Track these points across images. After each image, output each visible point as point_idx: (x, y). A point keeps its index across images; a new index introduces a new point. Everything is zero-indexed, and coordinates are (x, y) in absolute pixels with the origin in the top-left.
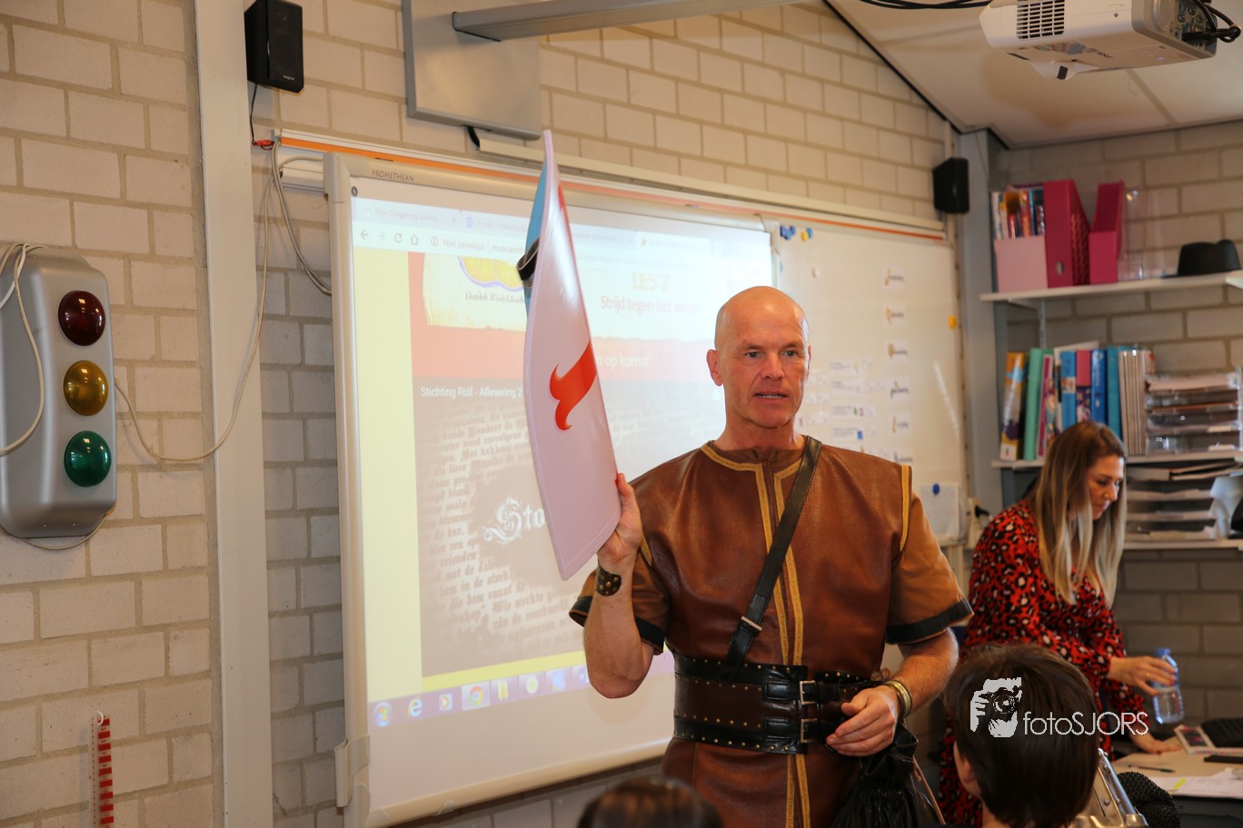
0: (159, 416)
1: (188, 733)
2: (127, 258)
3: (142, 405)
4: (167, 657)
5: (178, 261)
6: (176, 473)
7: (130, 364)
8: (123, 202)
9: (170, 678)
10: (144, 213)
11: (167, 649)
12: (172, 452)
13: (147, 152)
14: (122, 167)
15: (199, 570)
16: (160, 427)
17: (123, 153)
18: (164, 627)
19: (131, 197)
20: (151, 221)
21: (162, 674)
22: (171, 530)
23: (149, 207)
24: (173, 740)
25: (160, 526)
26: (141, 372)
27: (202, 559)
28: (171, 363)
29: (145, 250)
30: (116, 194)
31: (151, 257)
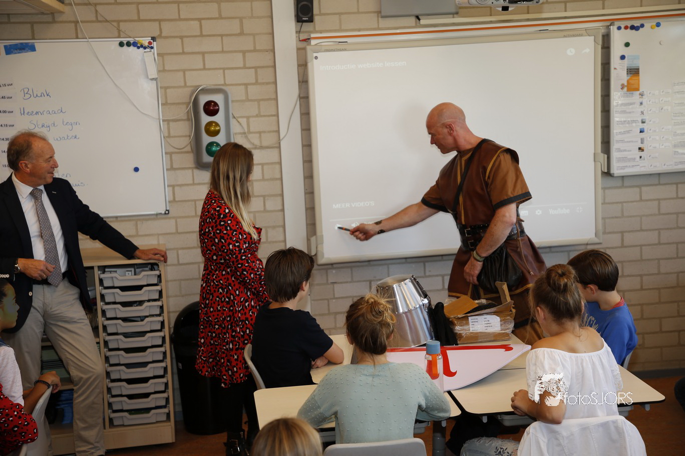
0: (260, 133)
1: (274, 227)
2: (246, 85)
3: (252, 129)
4: (265, 205)
5: (268, 83)
6: (267, 150)
7: (248, 118)
8: (245, 67)
9: (265, 211)
10: (253, 70)
11: (264, 203)
12: (265, 144)
13: (255, 50)
14: (244, 57)
15: (276, 179)
16: (260, 136)
17: (244, 52)
18: (264, 196)
19: (247, 66)
20: (256, 73)
21: (262, 209)
22: (265, 167)
23: (256, 68)
24: (268, 229)
25: (261, 166)
26: (251, 120)
27: (278, 176)
28: (264, 116)
29: (254, 81)
30: (242, 65)
31: (257, 83)
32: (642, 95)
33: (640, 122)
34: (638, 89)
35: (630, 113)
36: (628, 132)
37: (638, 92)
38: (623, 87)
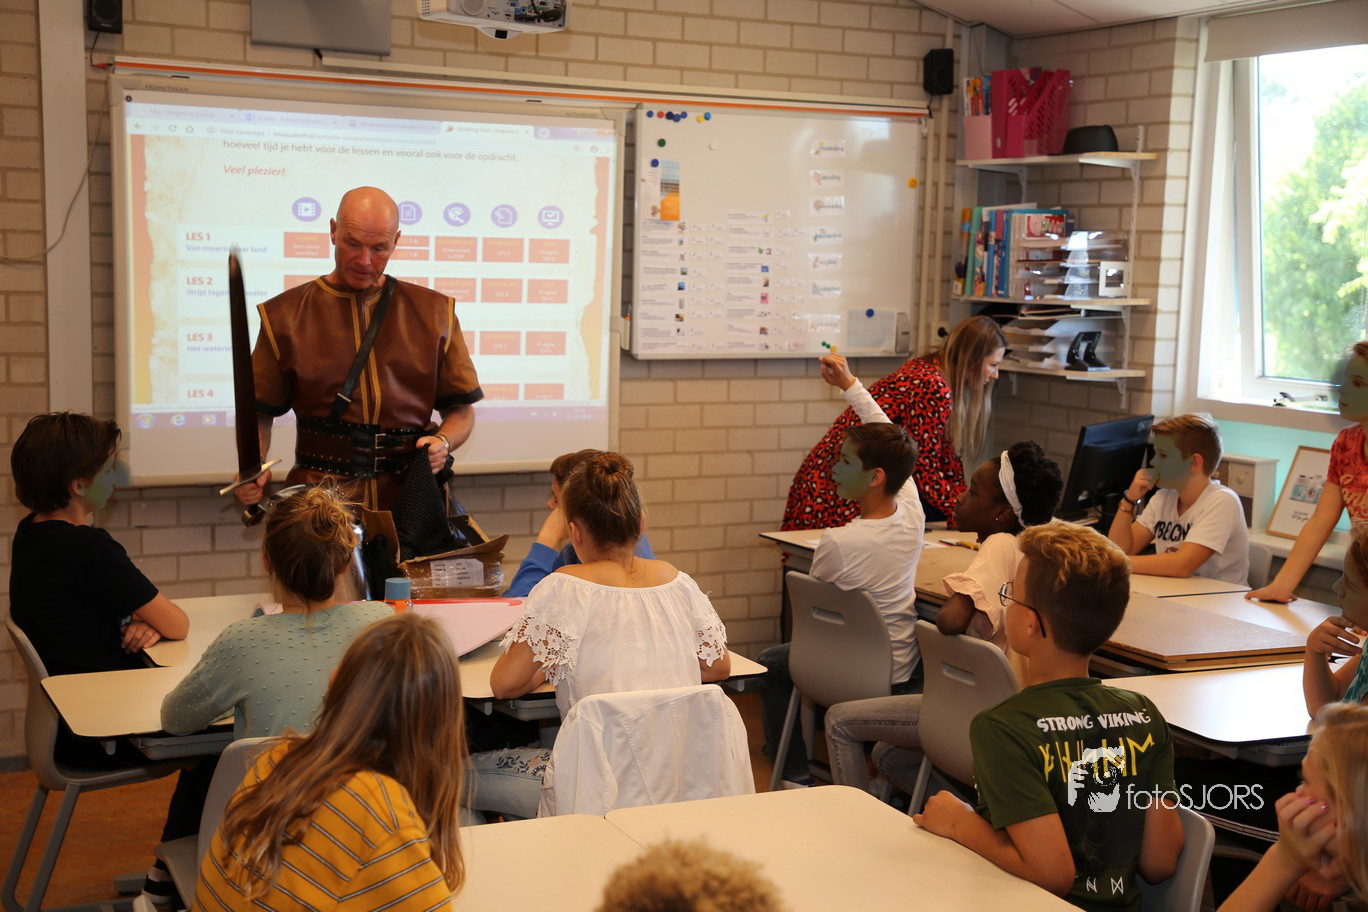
32: (682, 227)
33: (679, 272)
34: (676, 218)
35: (664, 255)
36: (661, 287)
37: (676, 223)
38: (654, 211)
